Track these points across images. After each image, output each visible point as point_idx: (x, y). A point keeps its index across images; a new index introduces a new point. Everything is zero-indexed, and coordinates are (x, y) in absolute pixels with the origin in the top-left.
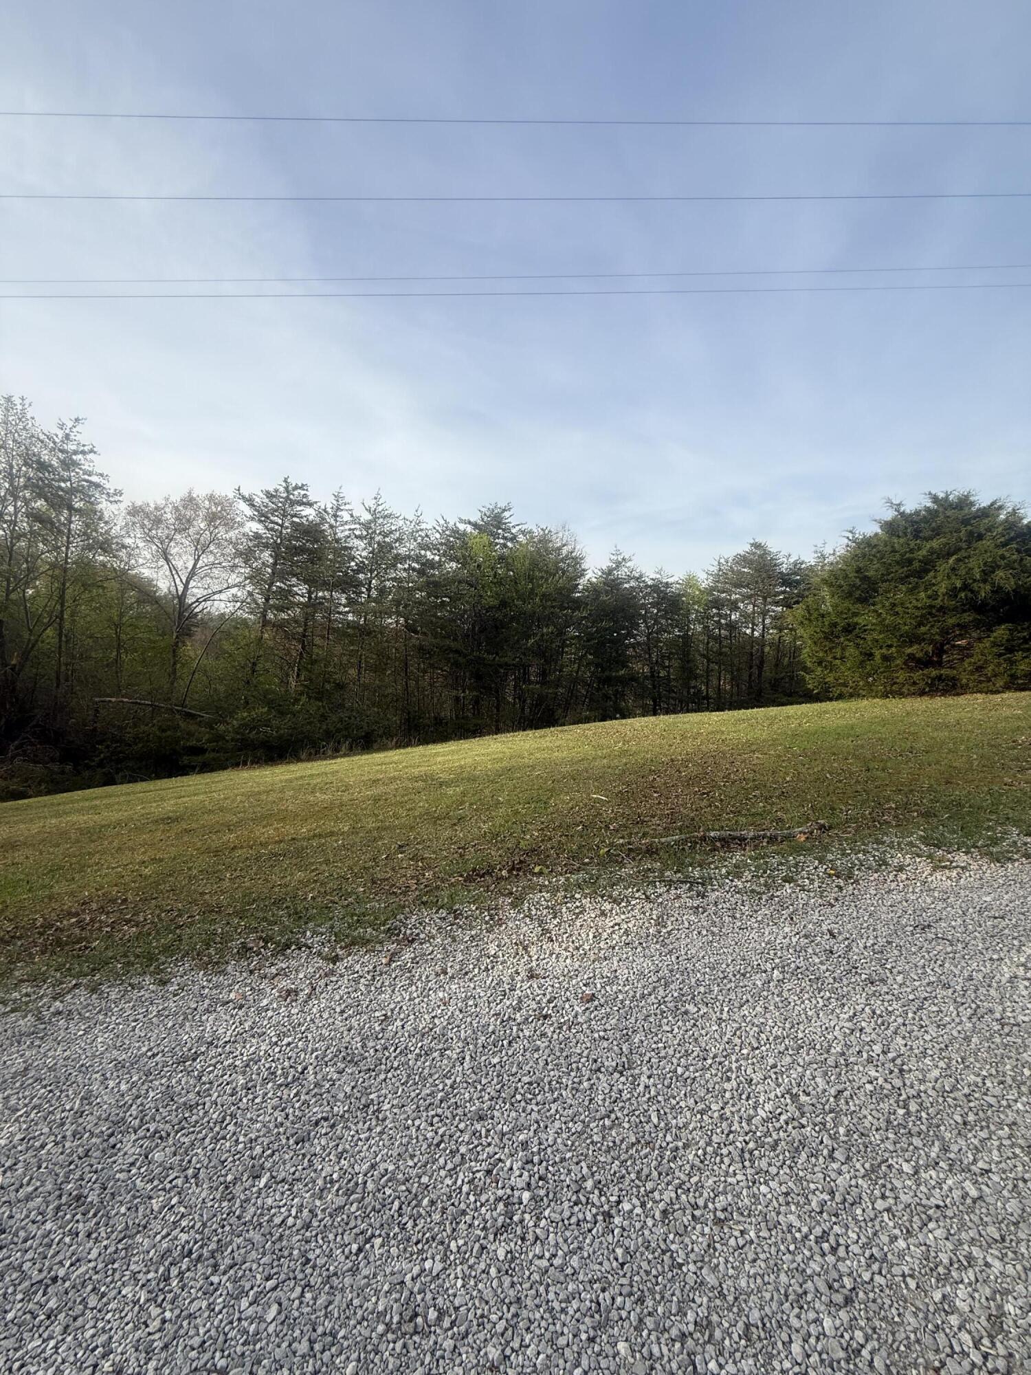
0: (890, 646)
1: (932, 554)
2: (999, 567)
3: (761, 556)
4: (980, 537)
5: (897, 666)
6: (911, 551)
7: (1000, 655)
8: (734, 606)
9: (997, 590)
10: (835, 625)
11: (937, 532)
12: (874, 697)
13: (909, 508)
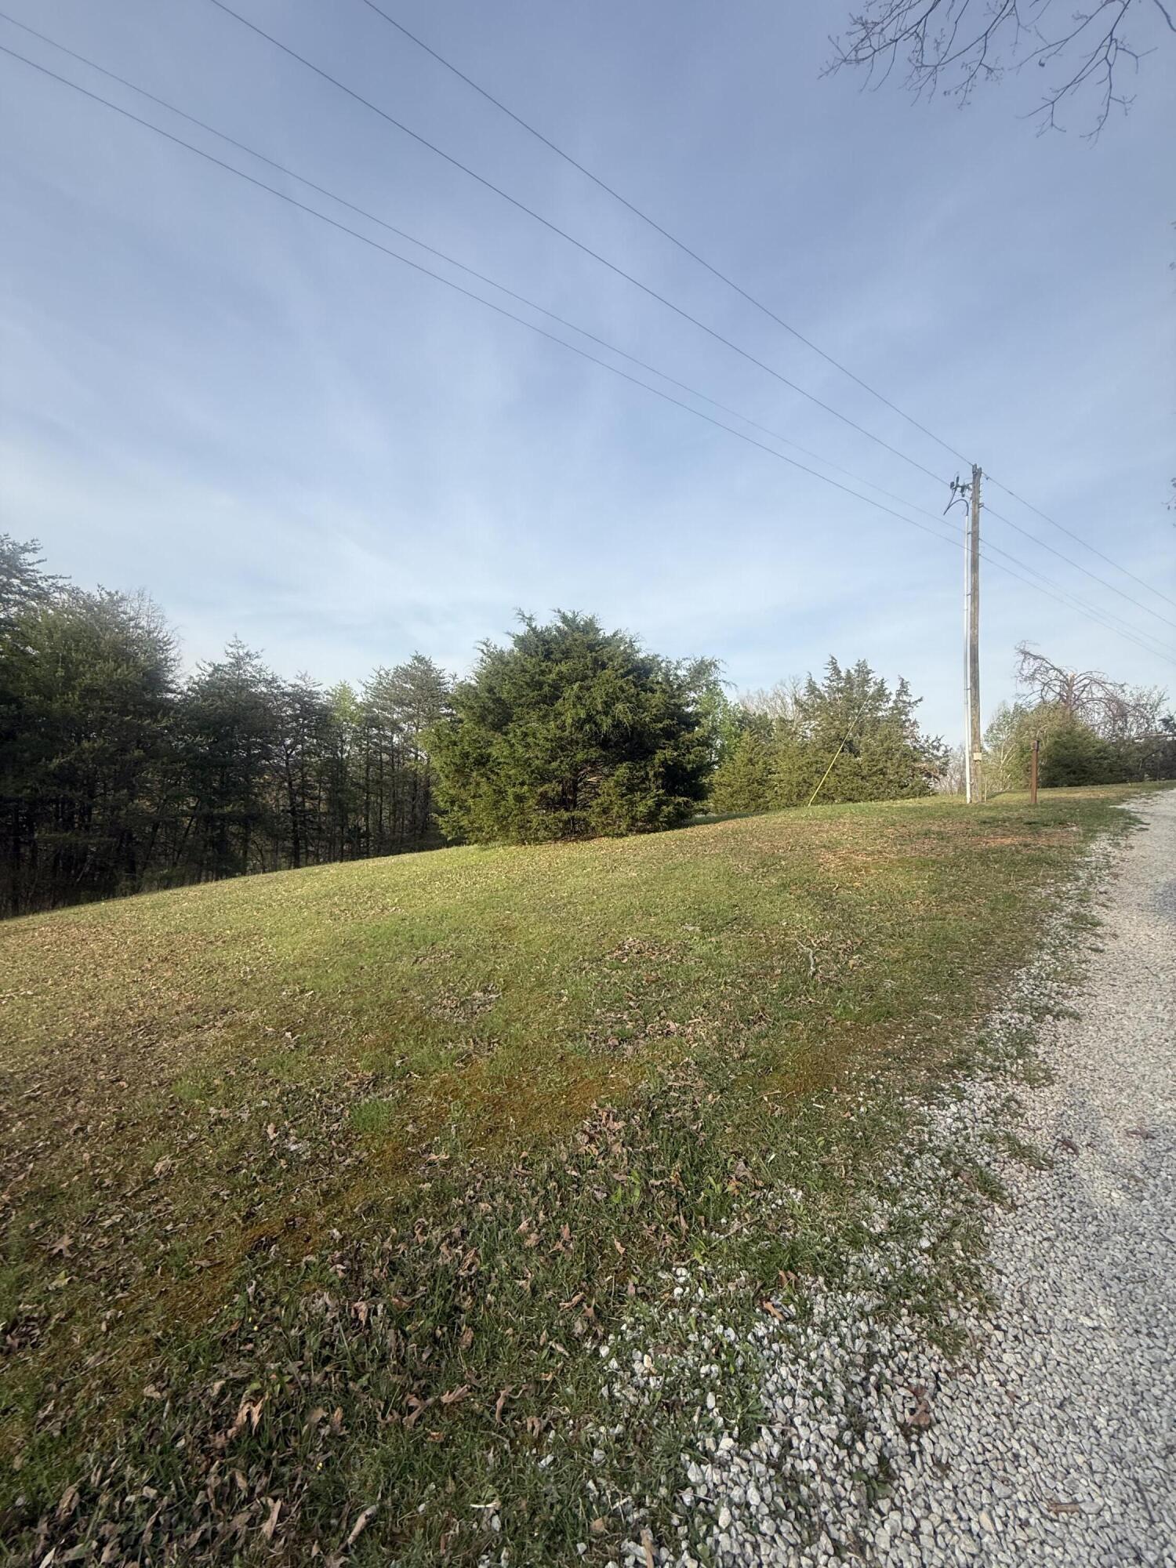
0: (522, 784)
1: (561, 679)
2: (618, 699)
3: (424, 672)
4: (604, 666)
5: (530, 807)
6: (543, 673)
7: (623, 795)
8: (395, 727)
9: (618, 724)
10: (466, 755)
11: (567, 655)
12: (510, 845)
13: (540, 624)
